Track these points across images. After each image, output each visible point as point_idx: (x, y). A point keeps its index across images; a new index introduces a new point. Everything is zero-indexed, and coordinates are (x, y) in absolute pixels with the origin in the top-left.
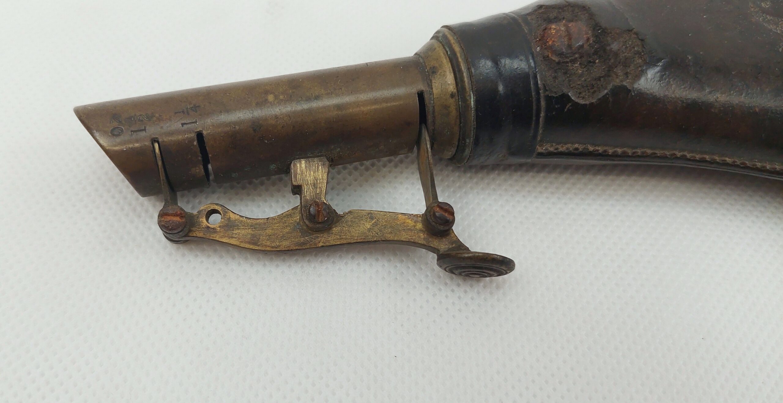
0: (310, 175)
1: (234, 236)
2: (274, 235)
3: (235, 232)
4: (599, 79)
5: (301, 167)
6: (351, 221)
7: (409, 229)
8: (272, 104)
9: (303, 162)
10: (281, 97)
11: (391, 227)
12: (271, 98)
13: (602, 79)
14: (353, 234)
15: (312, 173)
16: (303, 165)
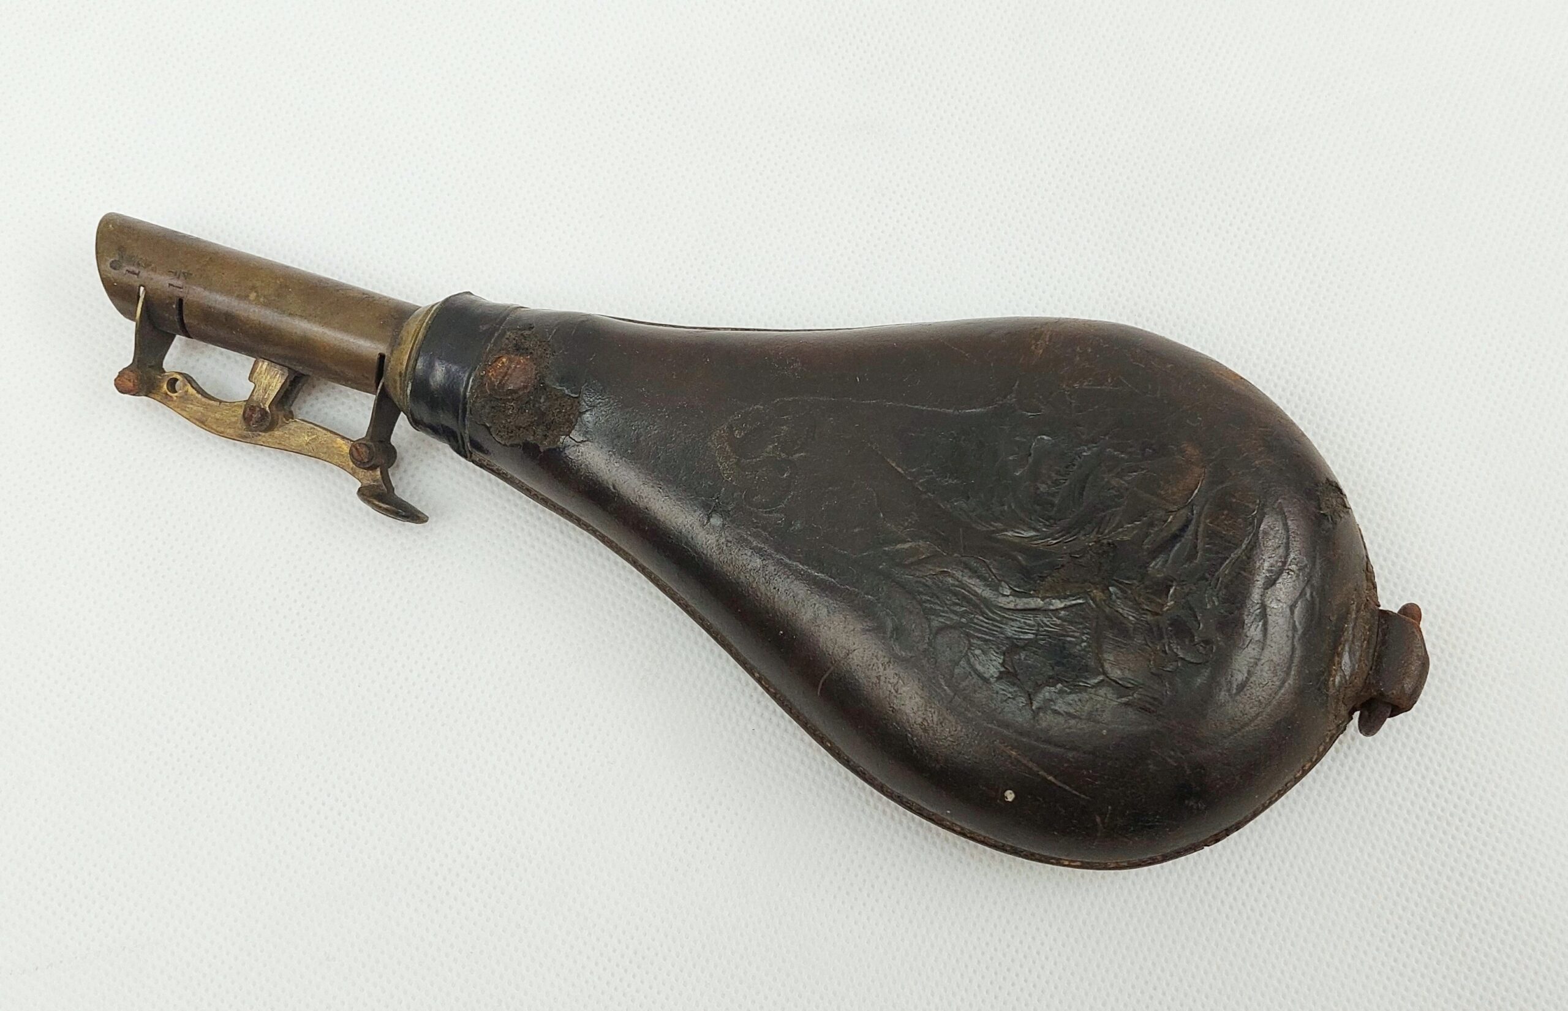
0: (266, 377)
1: (187, 409)
2: (222, 420)
3: (188, 406)
4: (519, 428)
5: (262, 367)
6: (294, 430)
7: (342, 455)
8: (250, 302)
9: (266, 363)
10: (262, 300)
11: (327, 447)
12: (253, 296)
13: (521, 429)
14: (292, 443)
15: (269, 377)
16: (265, 367)
